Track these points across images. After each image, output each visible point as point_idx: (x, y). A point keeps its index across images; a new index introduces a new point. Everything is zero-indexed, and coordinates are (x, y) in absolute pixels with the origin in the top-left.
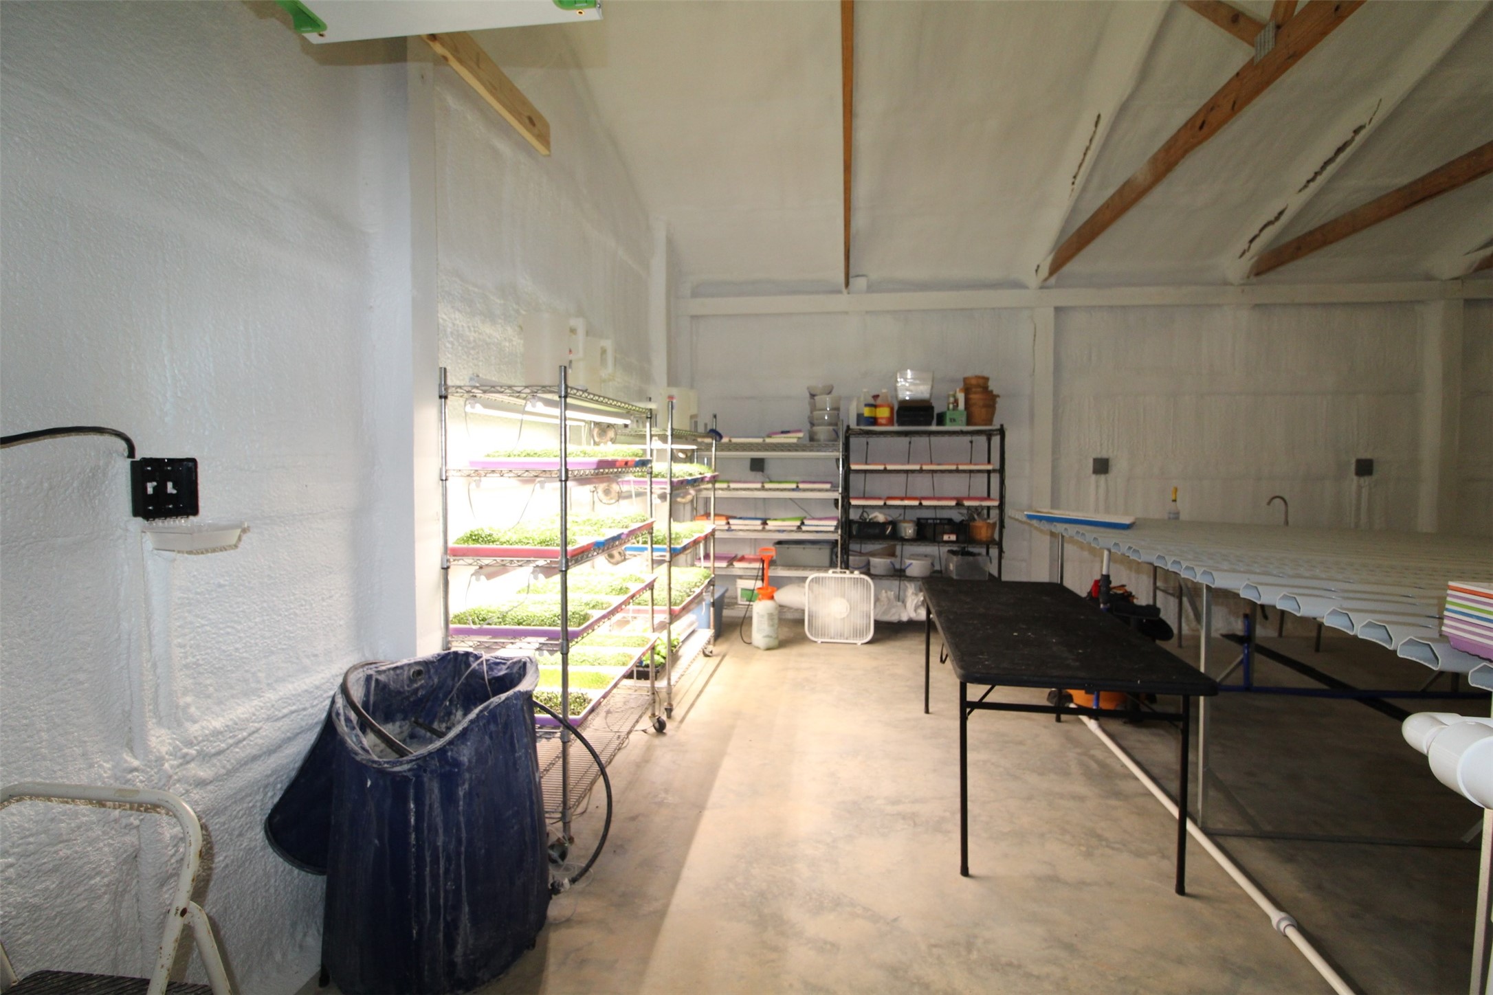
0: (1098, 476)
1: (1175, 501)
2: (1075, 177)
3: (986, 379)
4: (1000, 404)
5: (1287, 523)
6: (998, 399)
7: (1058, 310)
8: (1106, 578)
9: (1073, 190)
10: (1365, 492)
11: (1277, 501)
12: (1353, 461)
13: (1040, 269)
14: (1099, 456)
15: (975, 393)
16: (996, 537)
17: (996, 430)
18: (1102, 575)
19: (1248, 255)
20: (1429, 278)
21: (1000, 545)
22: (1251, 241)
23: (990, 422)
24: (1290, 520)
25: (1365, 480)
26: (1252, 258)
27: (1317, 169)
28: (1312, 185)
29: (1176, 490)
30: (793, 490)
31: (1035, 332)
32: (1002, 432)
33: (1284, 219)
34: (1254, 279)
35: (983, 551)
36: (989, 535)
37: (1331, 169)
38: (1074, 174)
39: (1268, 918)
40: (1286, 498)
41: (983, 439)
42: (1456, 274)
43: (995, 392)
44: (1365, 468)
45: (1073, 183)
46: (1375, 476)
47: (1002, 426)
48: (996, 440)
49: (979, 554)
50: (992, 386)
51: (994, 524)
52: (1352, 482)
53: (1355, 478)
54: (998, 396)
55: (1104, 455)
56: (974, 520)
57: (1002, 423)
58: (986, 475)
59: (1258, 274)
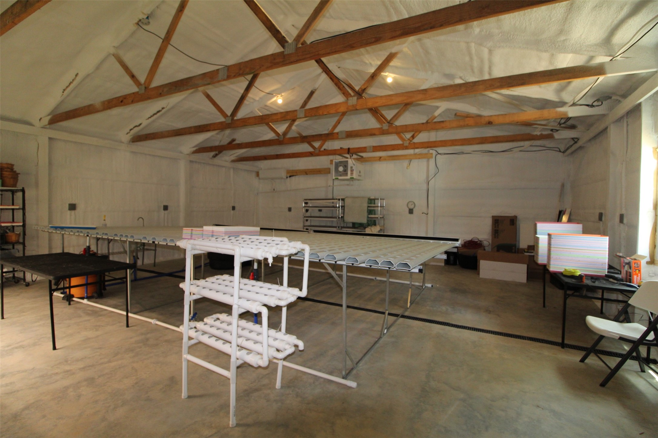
0: (71, 211)
1: (105, 220)
2: (64, 90)
3: (13, 165)
4: (20, 177)
5: (144, 226)
6: (19, 175)
7: (50, 139)
8: (89, 247)
9: (63, 95)
10: (166, 216)
11: (141, 219)
12: (163, 206)
13: (42, 119)
14: (71, 203)
15: (6, 171)
16: (21, 240)
17: (20, 190)
18: (87, 246)
19: (129, 134)
20: (181, 153)
21: (24, 244)
22: (131, 130)
23: (15, 185)
24: (145, 225)
25: (166, 212)
26: (131, 136)
27: (152, 115)
28: (150, 119)
29: (105, 216)
31: (38, 146)
32: (23, 191)
33: (141, 127)
34: (131, 143)
35: (11, 247)
36: (17, 239)
37: (155, 116)
38: (64, 89)
39: (151, 323)
40: (143, 218)
41: (10, 194)
42: (187, 153)
43: (18, 172)
44: (166, 208)
45: (63, 92)
46: (169, 211)
47: (23, 188)
48: (20, 194)
49: (10, 249)
50: (15, 168)
51: (19, 235)
52: (162, 212)
53: (163, 211)
54: (19, 174)
55: (73, 202)
56: (7, 232)
57: (24, 186)
58: (11, 211)
59: (133, 142)
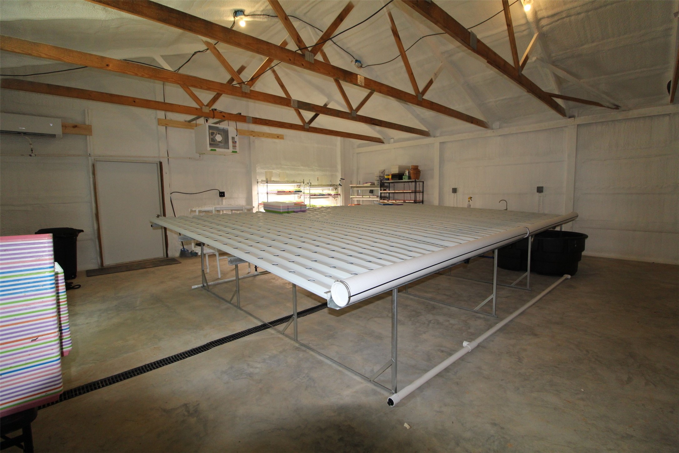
0: (454, 194)
1: (469, 201)
3: (417, 166)
6: (421, 172)
7: (441, 143)
10: (541, 198)
11: (503, 201)
14: (454, 187)
23: (418, 178)
24: (508, 208)
25: (541, 194)
30: (368, 198)
32: (422, 181)
41: (414, 183)
44: (540, 190)
46: (545, 193)
48: (419, 183)
53: (537, 193)
